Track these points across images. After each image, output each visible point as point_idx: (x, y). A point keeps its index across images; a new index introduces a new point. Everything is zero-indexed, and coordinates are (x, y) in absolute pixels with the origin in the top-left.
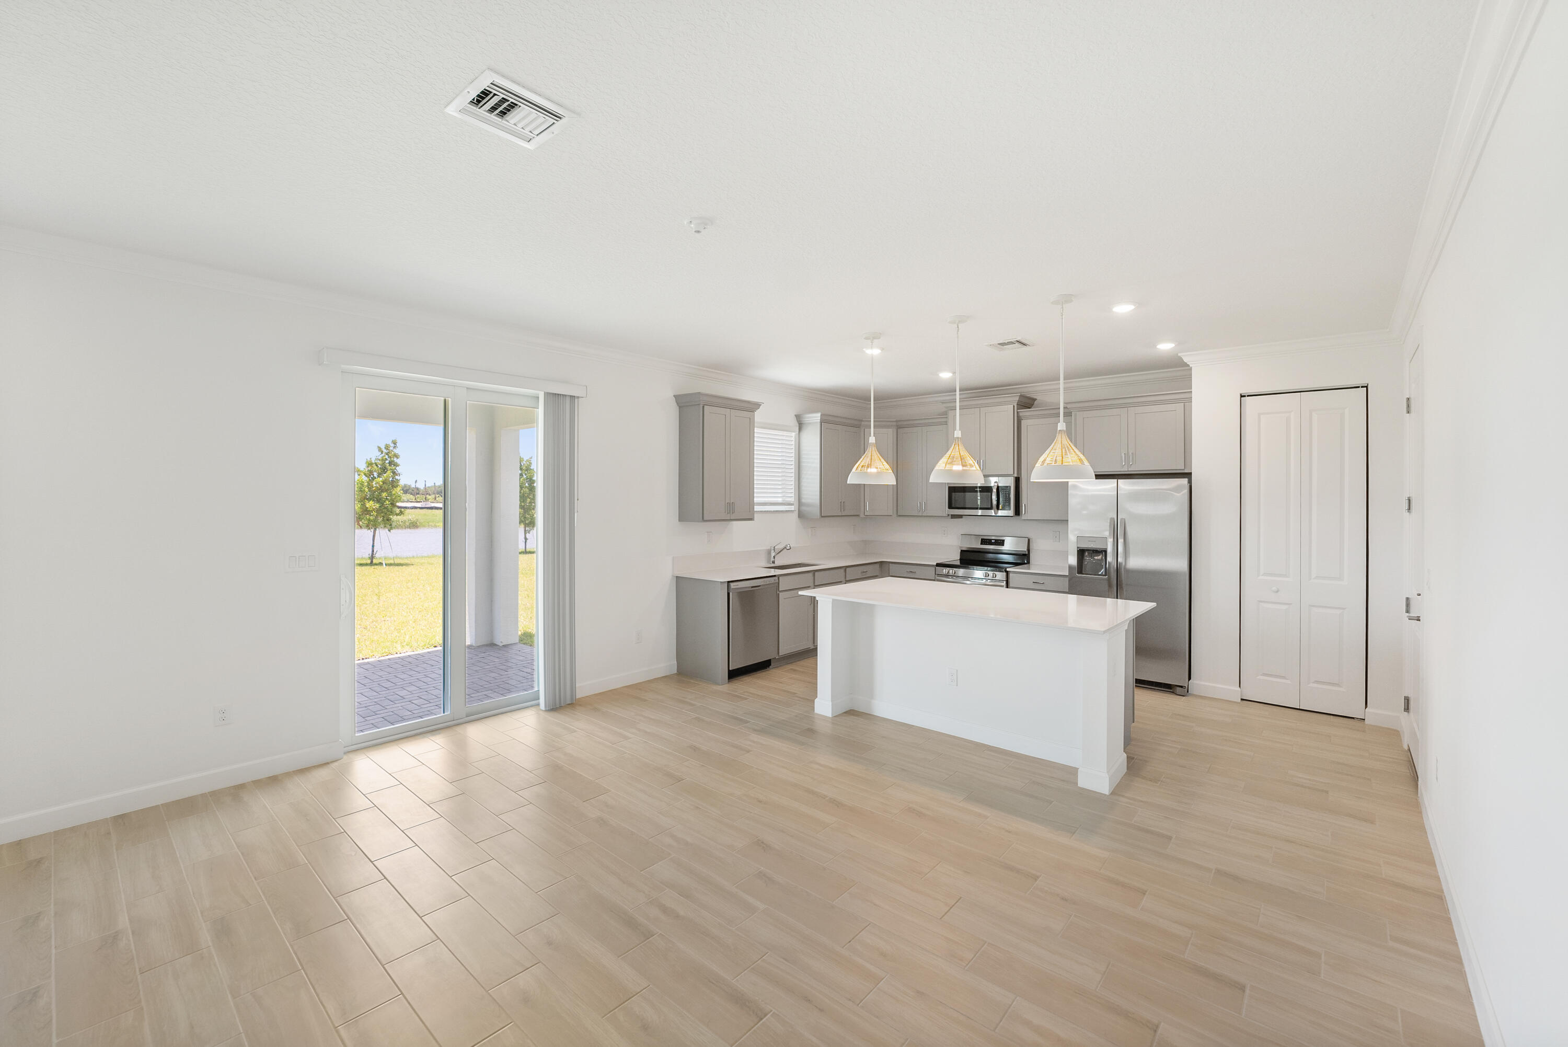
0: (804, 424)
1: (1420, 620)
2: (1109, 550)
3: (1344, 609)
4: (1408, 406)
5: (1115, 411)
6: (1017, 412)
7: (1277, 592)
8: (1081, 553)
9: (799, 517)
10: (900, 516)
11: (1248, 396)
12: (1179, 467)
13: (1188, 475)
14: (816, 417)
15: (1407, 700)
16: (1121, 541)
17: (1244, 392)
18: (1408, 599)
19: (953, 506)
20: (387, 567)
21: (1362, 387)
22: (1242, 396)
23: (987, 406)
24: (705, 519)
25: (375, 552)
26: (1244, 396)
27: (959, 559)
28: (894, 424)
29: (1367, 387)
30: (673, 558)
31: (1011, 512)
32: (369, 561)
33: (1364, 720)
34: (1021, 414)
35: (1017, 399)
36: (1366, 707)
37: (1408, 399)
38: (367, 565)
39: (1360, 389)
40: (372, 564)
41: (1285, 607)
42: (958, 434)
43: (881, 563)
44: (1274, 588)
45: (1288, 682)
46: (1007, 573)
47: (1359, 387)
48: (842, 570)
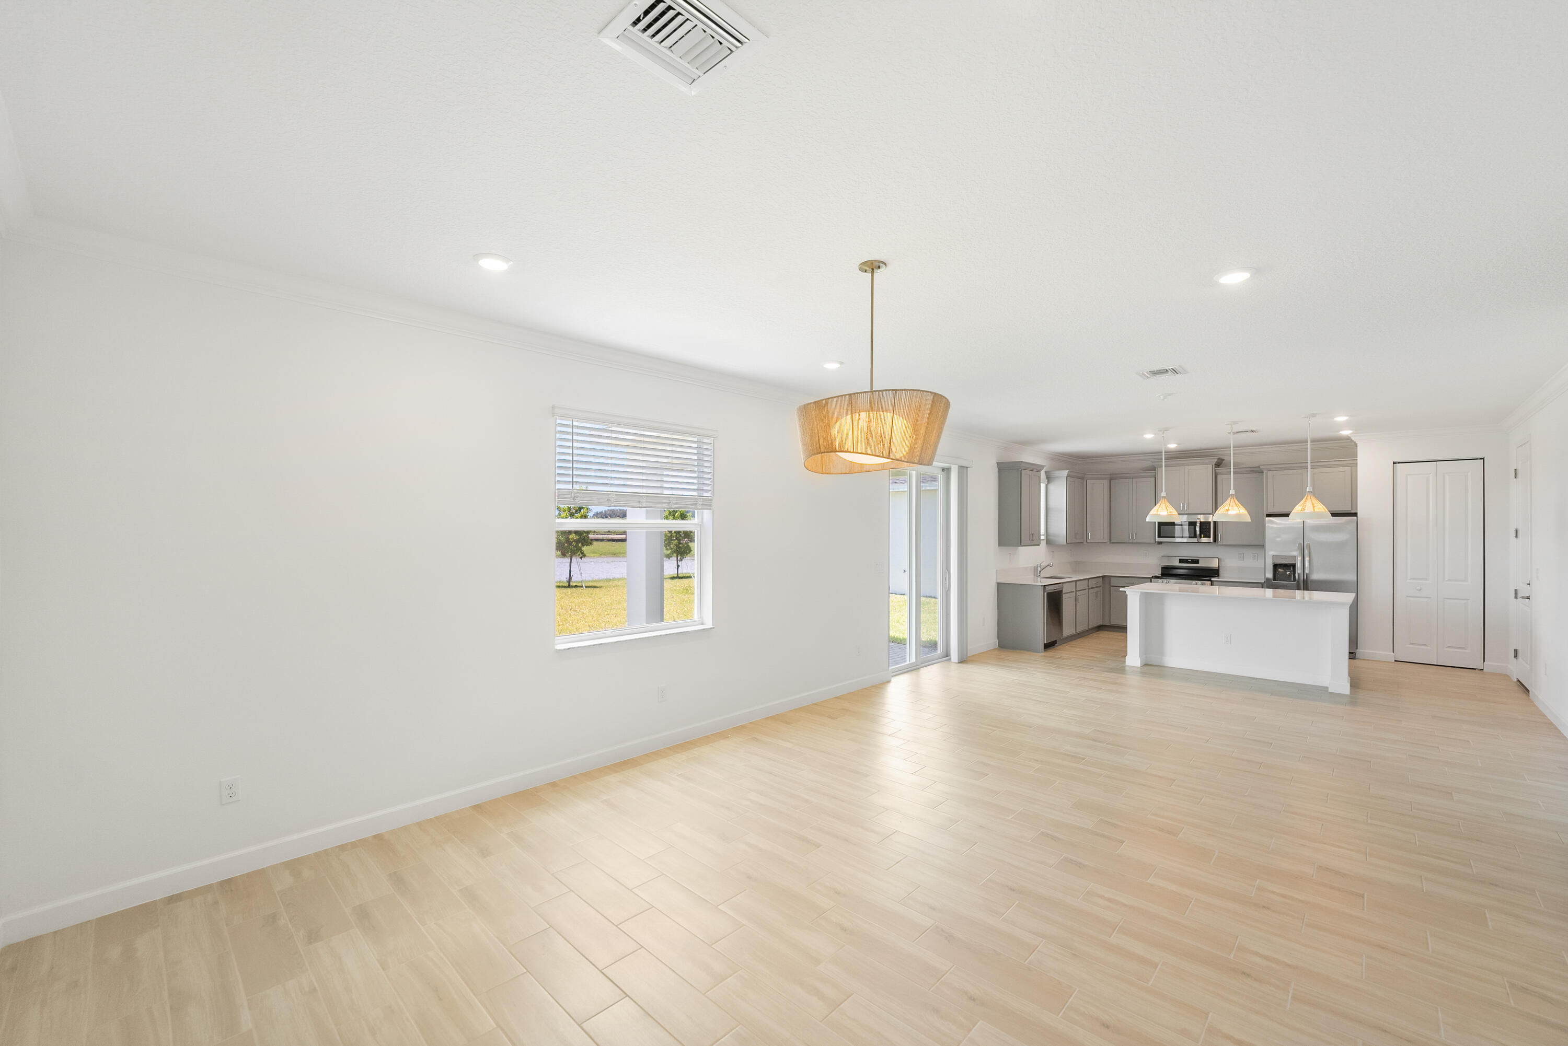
0: (1051, 477)
1: (1529, 599)
2: (1299, 565)
3: (1468, 600)
4: (1516, 474)
5: (1300, 471)
6: (1215, 470)
7: (1420, 590)
8: (1276, 566)
9: (1047, 544)
10: (1113, 543)
11: (1398, 463)
12: (1348, 509)
13: (1355, 514)
14: (1065, 473)
15: (1516, 651)
16: (1307, 559)
17: (1395, 460)
18: (1516, 590)
19: (1161, 535)
20: (587, 589)
21: (1480, 459)
22: (1394, 463)
23: (1188, 465)
24: (1023, 544)
25: (571, 575)
26: (1396, 463)
27: (1160, 573)
28: (1109, 476)
29: (1483, 459)
30: (997, 570)
31: (1211, 540)
32: (567, 584)
33: (1483, 670)
34: (1217, 471)
35: (1216, 460)
36: (1484, 661)
37: (1516, 470)
38: (565, 587)
39: (1479, 460)
40: (569, 586)
41: (1426, 599)
42: (1232, 492)
43: (1103, 577)
44: (1419, 588)
45: (1429, 648)
46: (1211, 581)
47: (1478, 459)
48: (1087, 581)
